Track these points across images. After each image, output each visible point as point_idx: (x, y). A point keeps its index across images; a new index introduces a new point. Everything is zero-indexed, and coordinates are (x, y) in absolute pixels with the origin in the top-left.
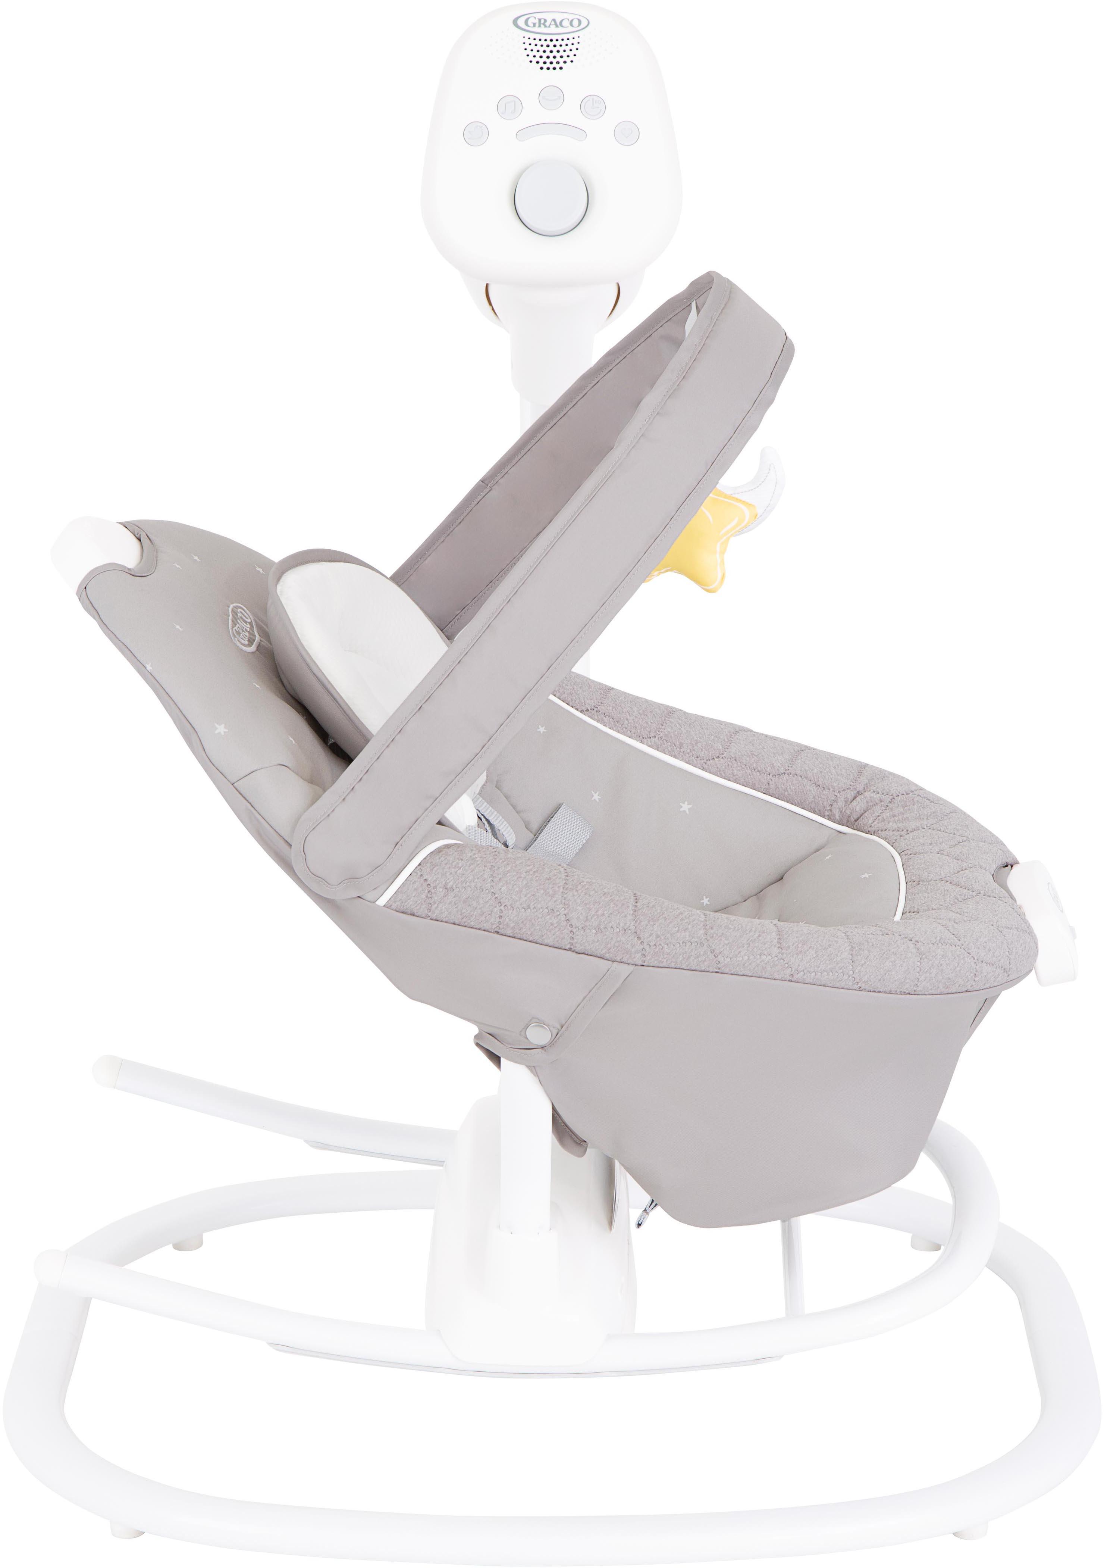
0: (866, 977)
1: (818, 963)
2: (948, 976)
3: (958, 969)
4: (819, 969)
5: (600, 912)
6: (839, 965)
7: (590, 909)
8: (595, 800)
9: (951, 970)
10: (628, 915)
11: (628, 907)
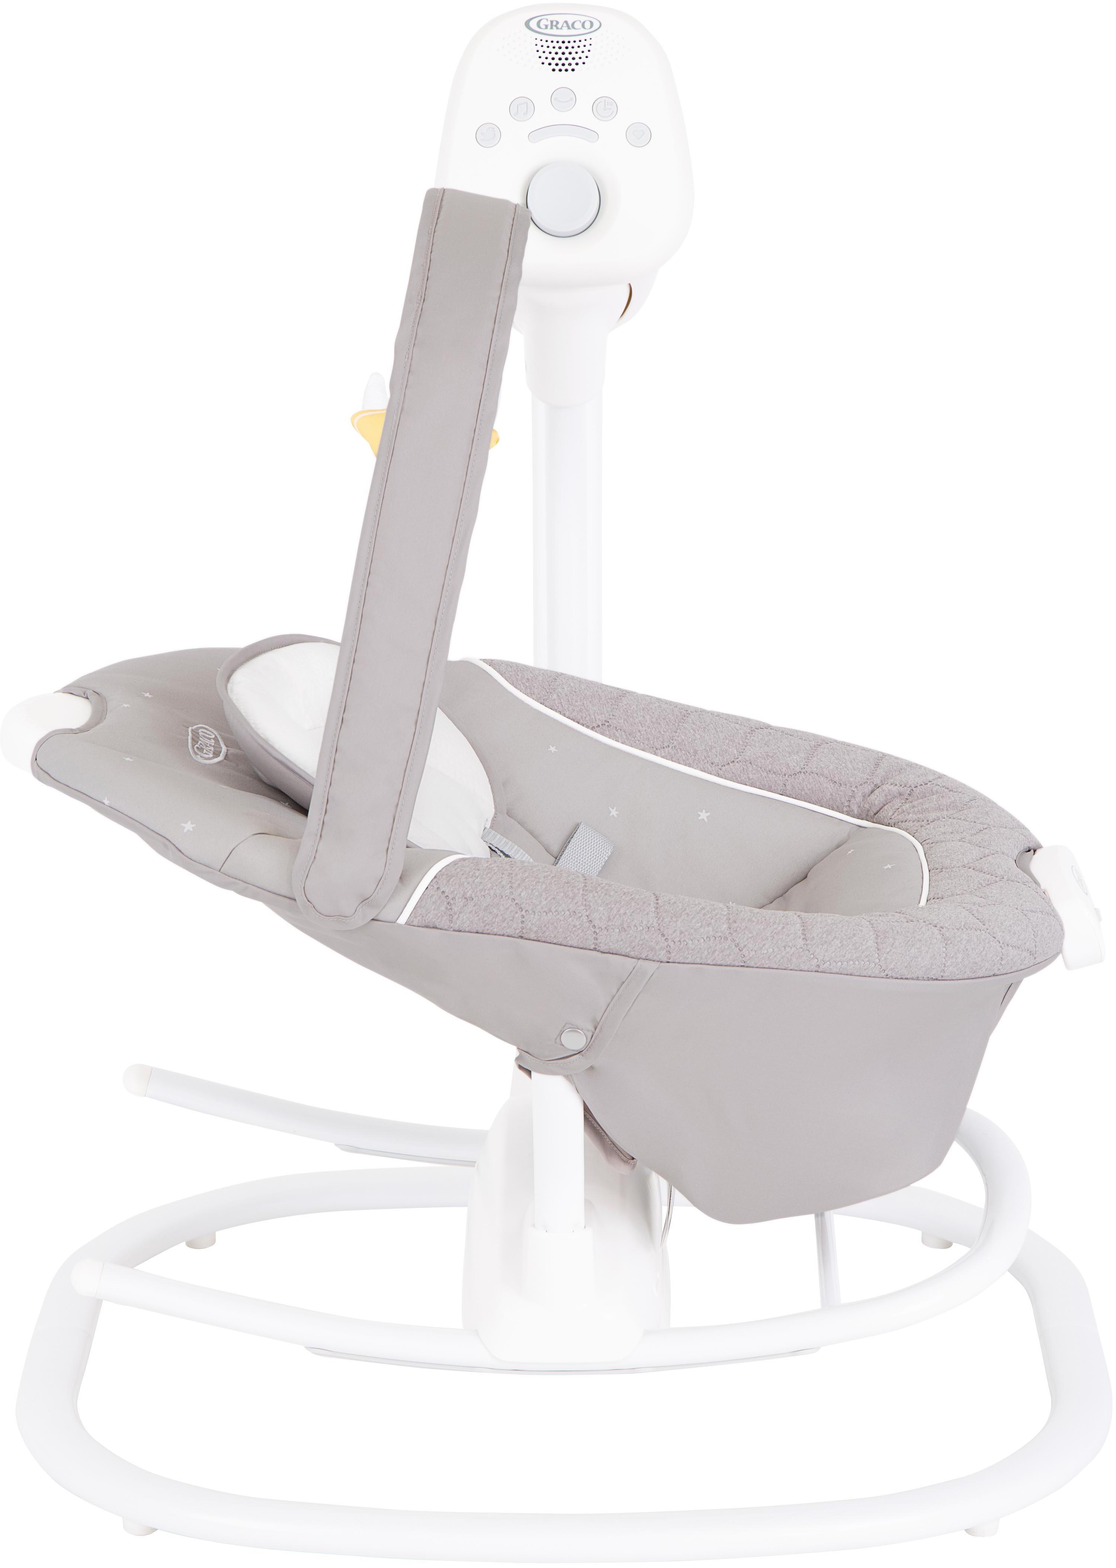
0: (892, 964)
1: (844, 953)
2: (974, 960)
3: (984, 953)
4: (845, 958)
5: (622, 911)
6: (864, 954)
7: (612, 909)
8: (613, 815)
9: (977, 954)
10: (650, 913)
11: (650, 904)
